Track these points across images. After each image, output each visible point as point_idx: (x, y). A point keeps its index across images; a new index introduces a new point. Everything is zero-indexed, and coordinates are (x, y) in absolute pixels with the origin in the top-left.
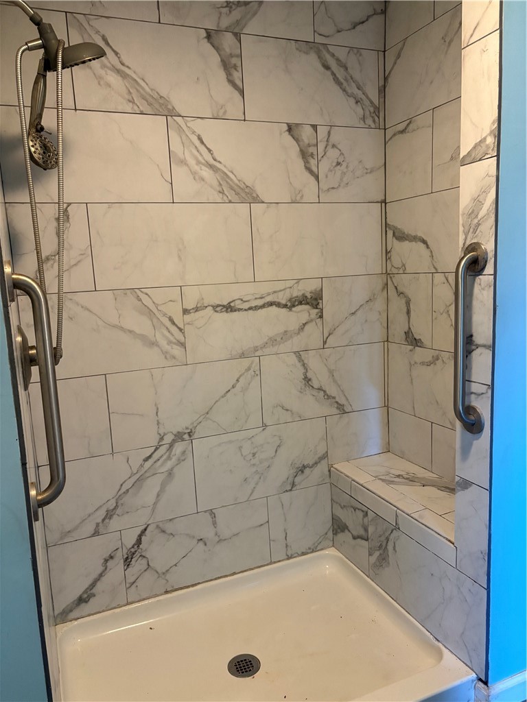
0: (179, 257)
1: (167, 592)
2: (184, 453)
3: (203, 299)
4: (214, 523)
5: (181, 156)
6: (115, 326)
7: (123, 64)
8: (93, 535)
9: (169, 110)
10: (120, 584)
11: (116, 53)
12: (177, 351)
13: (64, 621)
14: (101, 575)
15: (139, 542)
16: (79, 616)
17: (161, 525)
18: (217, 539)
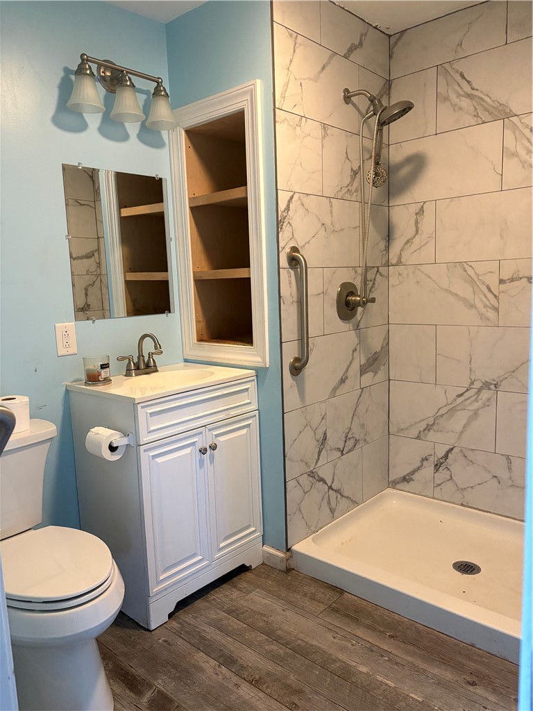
0: (502, 236)
1: (462, 505)
2: (489, 399)
3: (519, 271)
4: (510, 468)
5: (513, 150)
6: (446, 290)
7: (473, 89)
8: (416, 438)
9: (506, 113)
10: (430, 481)
11: (469, 82)
12: (491, 314)
13: (394, 488)
14: (418, 468)
15: (446, 456)
16: (403, 489)
17: (464, 450)
18: (510, 483)
